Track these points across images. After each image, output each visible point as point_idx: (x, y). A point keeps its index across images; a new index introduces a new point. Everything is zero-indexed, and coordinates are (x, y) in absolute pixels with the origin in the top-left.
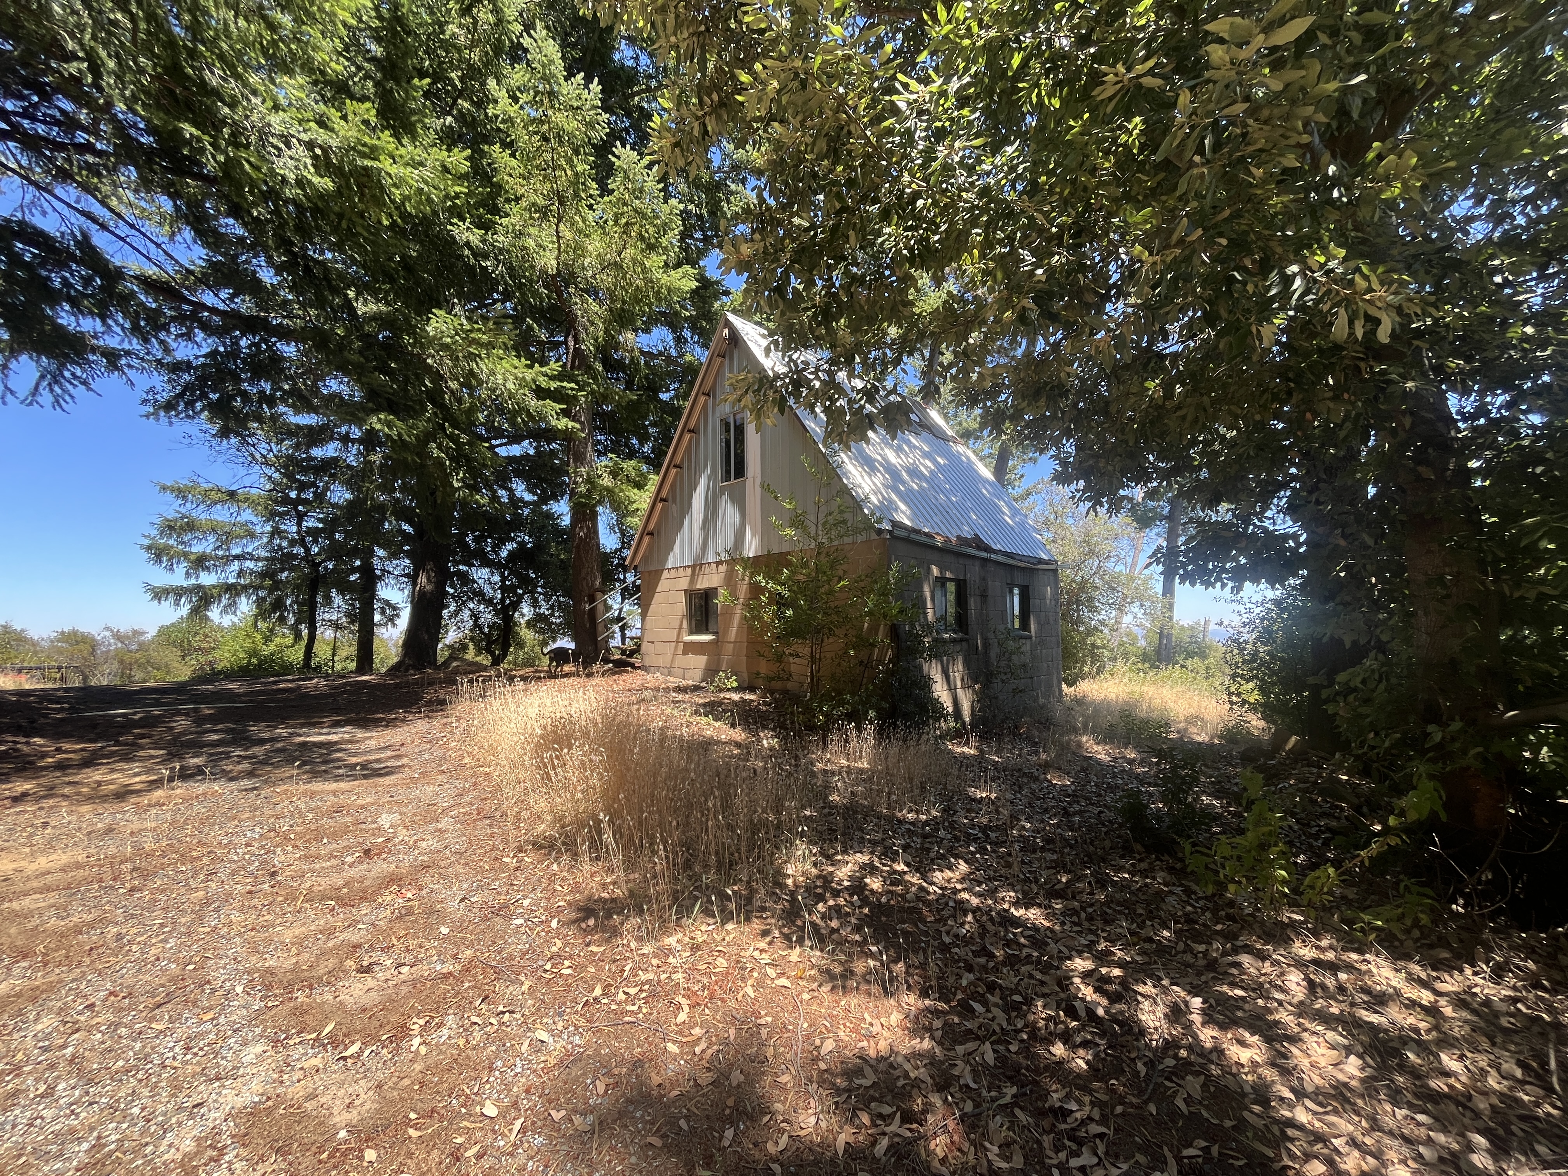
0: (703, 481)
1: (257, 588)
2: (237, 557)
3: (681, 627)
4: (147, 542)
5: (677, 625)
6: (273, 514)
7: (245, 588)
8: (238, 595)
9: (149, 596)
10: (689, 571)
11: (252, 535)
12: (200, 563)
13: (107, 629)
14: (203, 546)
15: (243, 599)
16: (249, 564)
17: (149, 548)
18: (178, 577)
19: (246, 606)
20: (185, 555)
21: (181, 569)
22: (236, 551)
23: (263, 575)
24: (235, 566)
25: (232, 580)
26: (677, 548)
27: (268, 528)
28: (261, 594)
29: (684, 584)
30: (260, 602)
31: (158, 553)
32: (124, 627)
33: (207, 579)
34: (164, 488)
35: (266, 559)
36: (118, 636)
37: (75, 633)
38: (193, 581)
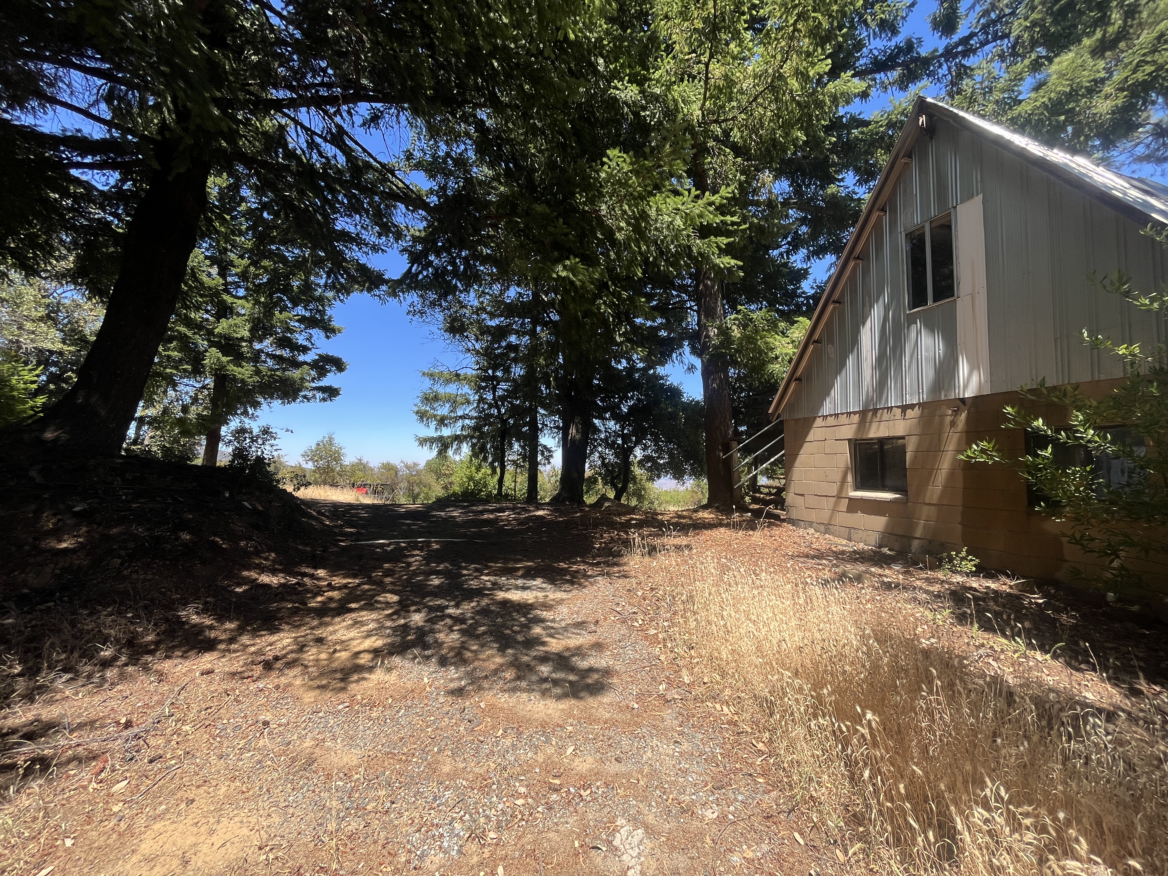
0: (877, 312)
1: (472, 437)
2: (461, 417)
3: (844, 480)
4: (416, 409)
5: (838, 477)
6: (480, 388)
7: (466, 437)
8: (461, 442)
9: (417, 443)
10: (856, 418)
11: (468, 402)
12: (442, 421)
13: (402, 462)
14: (444, 410)
15: (465, 444)
16: (467, 422)
17: (417, 413)
18: (431, 432)
19: (466, 449)
20: (435, 416)
21: (433, 424)
22: (460, 413)
23: (476, 428)
24: (460, 423)
25: (458, 433)
26: (836, 392)
27: (477, 397)
28: (474, 441)
29: (849, 431)
30: (473, 446)
31: (422, 416)
32: (410, 462)
33: (446, 432)
34: (424, 374)
35: (476, 418)
36: (407, 467)
37: (388, 464)
38: (439, 434)
